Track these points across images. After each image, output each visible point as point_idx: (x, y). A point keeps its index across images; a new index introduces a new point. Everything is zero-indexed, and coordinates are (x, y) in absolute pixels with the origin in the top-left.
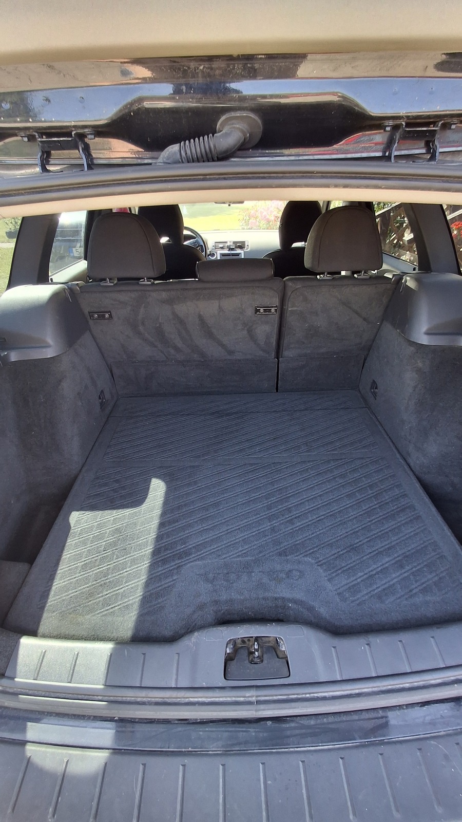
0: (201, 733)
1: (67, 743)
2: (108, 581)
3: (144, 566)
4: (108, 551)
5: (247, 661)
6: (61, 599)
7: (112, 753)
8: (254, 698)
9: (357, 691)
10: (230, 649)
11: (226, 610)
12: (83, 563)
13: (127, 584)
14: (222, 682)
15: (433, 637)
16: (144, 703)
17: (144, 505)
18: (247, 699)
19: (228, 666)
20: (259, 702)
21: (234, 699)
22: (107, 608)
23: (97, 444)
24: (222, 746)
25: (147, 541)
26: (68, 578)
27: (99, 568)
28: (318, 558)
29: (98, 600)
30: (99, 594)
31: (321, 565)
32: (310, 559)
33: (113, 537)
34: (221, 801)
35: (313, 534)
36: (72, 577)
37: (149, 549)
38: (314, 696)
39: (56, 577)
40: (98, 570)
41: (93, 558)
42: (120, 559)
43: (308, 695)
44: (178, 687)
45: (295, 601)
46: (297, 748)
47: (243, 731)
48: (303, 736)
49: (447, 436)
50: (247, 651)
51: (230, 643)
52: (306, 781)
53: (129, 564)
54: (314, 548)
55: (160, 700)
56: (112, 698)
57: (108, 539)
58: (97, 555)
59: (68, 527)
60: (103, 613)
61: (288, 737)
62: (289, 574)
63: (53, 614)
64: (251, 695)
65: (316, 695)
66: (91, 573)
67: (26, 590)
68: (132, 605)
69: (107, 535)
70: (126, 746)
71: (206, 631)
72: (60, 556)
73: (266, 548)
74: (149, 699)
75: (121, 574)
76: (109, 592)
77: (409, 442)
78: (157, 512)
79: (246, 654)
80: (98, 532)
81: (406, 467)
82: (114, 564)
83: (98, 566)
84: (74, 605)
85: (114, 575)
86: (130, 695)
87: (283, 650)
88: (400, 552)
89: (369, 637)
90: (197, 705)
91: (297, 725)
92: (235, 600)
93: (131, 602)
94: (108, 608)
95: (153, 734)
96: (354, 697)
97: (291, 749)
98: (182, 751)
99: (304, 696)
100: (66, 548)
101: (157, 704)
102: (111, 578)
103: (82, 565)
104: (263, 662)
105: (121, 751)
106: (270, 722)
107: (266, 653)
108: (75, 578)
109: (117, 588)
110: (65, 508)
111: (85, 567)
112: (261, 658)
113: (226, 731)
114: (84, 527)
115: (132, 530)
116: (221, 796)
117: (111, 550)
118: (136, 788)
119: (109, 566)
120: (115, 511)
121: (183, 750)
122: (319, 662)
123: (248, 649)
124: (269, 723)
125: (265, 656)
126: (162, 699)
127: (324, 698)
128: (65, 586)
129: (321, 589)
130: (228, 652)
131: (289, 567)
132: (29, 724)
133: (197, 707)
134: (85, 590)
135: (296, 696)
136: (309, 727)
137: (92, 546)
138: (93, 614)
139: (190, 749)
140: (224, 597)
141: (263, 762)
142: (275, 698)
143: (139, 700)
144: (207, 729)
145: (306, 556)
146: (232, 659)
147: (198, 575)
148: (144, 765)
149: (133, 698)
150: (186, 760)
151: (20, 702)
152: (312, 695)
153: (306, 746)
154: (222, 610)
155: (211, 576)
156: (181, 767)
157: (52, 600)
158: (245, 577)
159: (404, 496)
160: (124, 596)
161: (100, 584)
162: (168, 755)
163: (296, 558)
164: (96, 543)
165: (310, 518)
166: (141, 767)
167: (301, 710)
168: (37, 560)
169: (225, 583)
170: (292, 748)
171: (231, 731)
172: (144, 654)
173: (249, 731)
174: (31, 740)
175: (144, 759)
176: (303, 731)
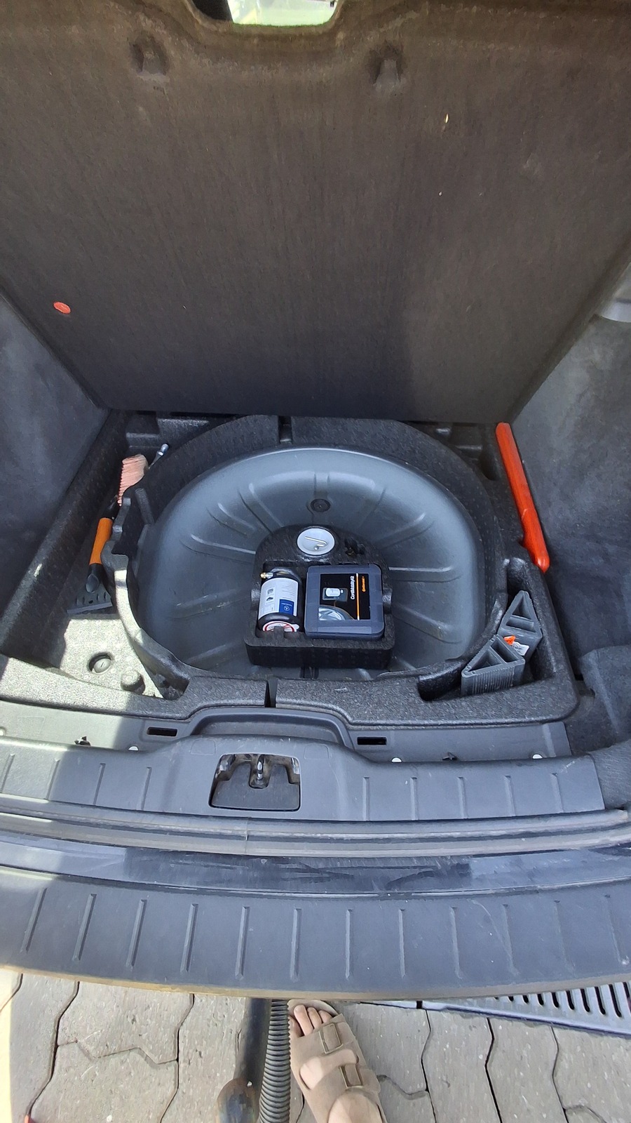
0: (172, 865)
5: (246, 783)
7: (56, 878)
8: (245, 833)
9: (386, 836)
10: (224, 767)
14: (205, 809)
15: (508, 777)
16: (97, 825)
18: (236, 833)
19: (218, 787)
20: (251, 838)
21: (218, 831)
43: (319, 835)
44: (145, 810)
46: (294, 893)
47: (227, 868)
48: (305, 880)
49: (612, 483)
50: (249, 770)
51: (225, 759)
55: (119, 824)
56: (56, 815)
61: (285, 880)
64: (241, 828)
65: (329, 836)
71: (194, 741)
74: (106, 821)
77: (555, 484)
79: (248, 774)
86: (81, 813)
87: (296, 772)
89: (418, 768)
90: (168, 834)
91: (300, 867)
98: (145, 884)
101: (115, 827)
104: (267, 787)
105: (66, 876)
106: (265, 861)
107: (275, 774)
112: (266, 781)
113: (206, 866)
118: (81, 922)
121: (147, 883)
122: (342, 794)
125: (271, 779)
126: (122, 823)
127: (340, 841)
130: (221, 768)
133: (168, 836)
135: (302, 835)
136: (316, 871)
139: (156, 883)
141: (246, 905)
142: (274, 834)
143: (92, 821)
144: (181, 862)
146: (227, 779)
148: (95, 896)
149: (84, 818)
150: (149, 895)
152: (324, 835)
153: (306, 892)
156: (141, 902)
162: (126, 888)
166: (91, 898)
171: (211, 867)
172: (104, 765)
173: (236, 868)
175: (95, 889)
176: (308, 875)
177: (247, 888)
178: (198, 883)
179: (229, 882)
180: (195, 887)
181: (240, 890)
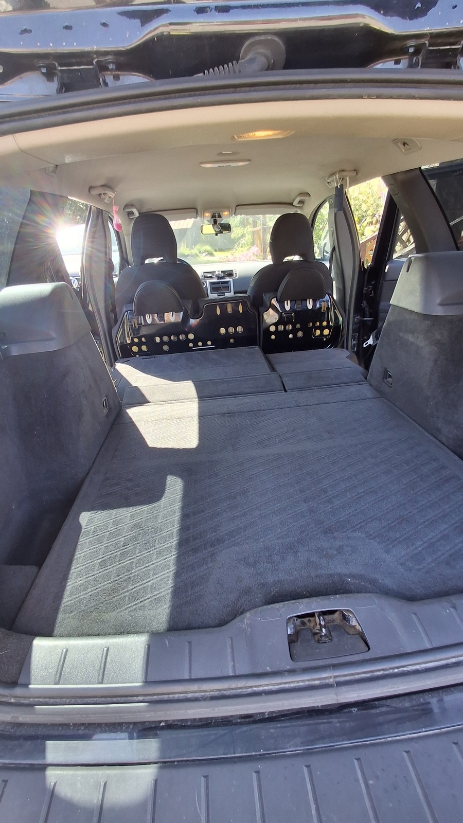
0: (272, 731)
1: (102, 761)
2: (133, 575)
3: (171, 558)
4: (128, 546)
5: (314, 641)
6: (79, 598)
7: (161, 768)
8: (331, 680)
9: (454, 660)
10: (290, 629)
11: (276, 592)
12: (101, 560)
13: (155, 577)
14: (288, 664)
16: (196, 700)
17: (163, 499)
18: (323, 682)
19: (292, 648)
20: (339, 684)
21: (307, 683)
22: (135, 603)
23: (103, 449)
24: (301, 743)
25: (172, 533)
26: (85, 577)
27: (120, 564)
28: (368, 532)
29: (123, 595)
30: (123, 589)
31: (374, 538)
32: (360, 534)
33: (132, 532)
34: (314, 812)
35: (356, 510)
36: (90, 575)
37: (174, 541)
38: (404, 671)
39: (70, 576)
40: (119, 566)
41: (112, 554)
42: (144, 553)
43: (396, 670)
44: (237, 674)
45: (353, 576)
46: (395, 737)
48: (400, 721)
51: (289, 622)
52: (417, 775)
53: (155, 557)
54: (361, 522)
55: (216, 693)
56: (155, 697)
57: (127, 534)
58: (116, 550)
59: (79, 527)
60: (131, 609)
61: (381, 724)
62: (340, 550)
63: (71, 615)
64: (328, 676)
65: (405, 669)
66: (112, 569)
67: (35, 592)
68: (164, 596)
69: (125, 530)
70: (180, 756)
71: (259, 610)
72: (73, 555)
73: (307, 528)
74: (203, 694)
75: (146, 567)
76: (135, 586)
78: (178, 505)
79: (311, 634)
80: (115, 529)
81: (439, 443)
82: (138, 558)
83: (119, 561)
84: (95, 603)
85: (139, 568)
86: (177, 690)
87: (353, 625)
88: (457, 519)
89: (451, 599)
90: (263, 694)
91: (388, 709)
92: (284, 581)
93: (163, 594)
94: (137, 602)
95: (213, 737)
96: (451, 667)
97: (389, 739)
98: (252, 755)
99: (391, 671)
100: (79, 547)
101: (213, 698)
102: (135, 572)
103: (101, 562)
104: (333, 641)
105: (173, 764)
106: (356, 709)
108: (93, 575)
109: (144, 582)
110: (75, 508)
111: (103, 564)
112: (329, 637)
113: (303, 725)
114: (98, 525)
115: (153, 524)
116: (313, 807)
117: (132, 544)
118: (200, 809)
119: (131, 561)
120: (131, 508)
121: (254, 753)
123: (311, 630)
124: (354, 710)
125: (333, 634)
126: (218, 693)
127: (416, 672)
128: (82, 584)
129: (380, 562)
130: (289, 632)
131: (338, 543)
132: (49, 743)
133: (264, 697)
134: (106, 586)
135: (382, 673)
136: (405, 710)
137: (109, 543)
138: (119, 610)
139: (262, 752)
140: (271, 579)
141: (357, 757)
142: (357, 677)
143: (190, 695)
144: (279, 725)
145: (355, 531)
146: (295, 641)
147: (236, 560)
148: (206, 777)
149: (182, 695)
150: (260, 766)
151: (37, 714)
152: (401, 669)
153: (405, 733)
154: (271, 592)
155: (251, 560)
156: (254, 775)
157: (67, 600)
158: (290, 558)
159: (443, 467)
160: (153, 588)
161: (124, 579)
162: (235, 763)
163: (344, 534)
164: (114, 539)
165: (349, 496)
166: (203, 780)
167: (391, 688)
168: (46, 561)
169: (269, 566)
170: (389, 737)
171: (309, 725)
172: (189, 642)
173: (332, 722)
174: (55, 762)
175: (205, 770)
176: (398, 715)
177: (350, 740)
178: (303, 744)
179: (330, 737)
180: (300, 749)
181: (346, 744)
